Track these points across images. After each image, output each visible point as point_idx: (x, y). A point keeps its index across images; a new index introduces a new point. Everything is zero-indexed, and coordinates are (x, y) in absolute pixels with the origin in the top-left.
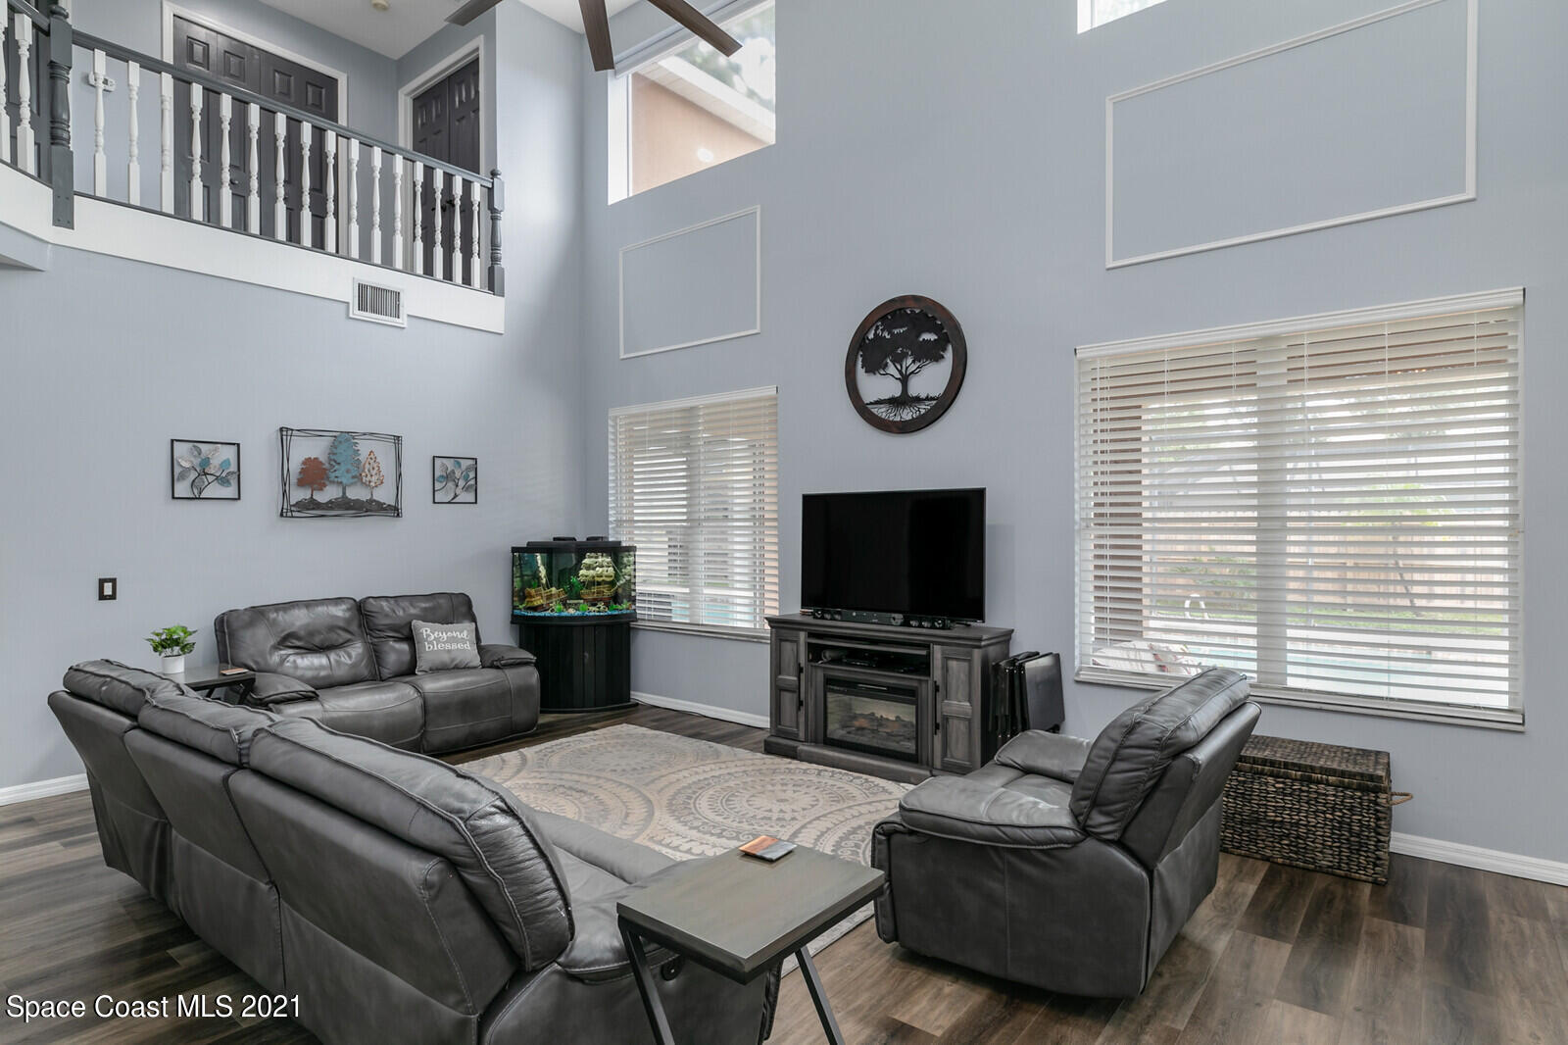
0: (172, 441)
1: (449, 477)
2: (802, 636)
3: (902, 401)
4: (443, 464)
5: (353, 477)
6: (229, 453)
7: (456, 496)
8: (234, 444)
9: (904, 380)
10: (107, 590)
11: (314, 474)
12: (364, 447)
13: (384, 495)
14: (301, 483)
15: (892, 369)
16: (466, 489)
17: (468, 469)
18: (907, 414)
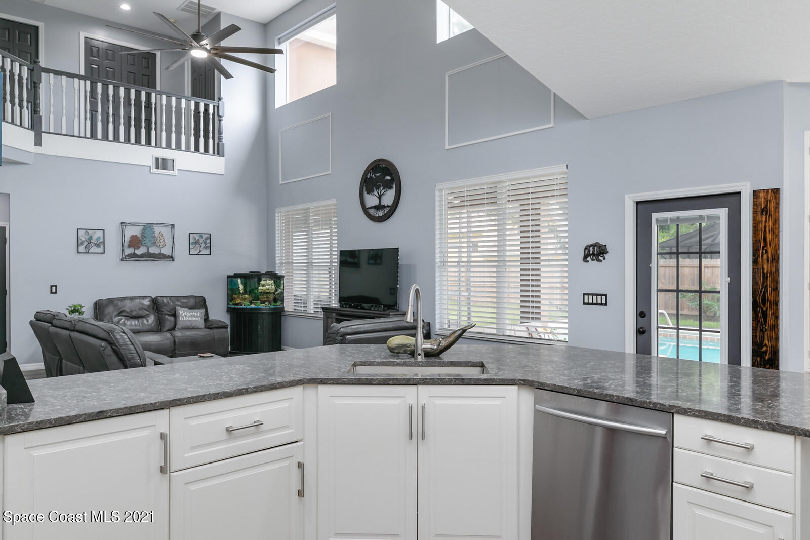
0: (78, 229)
1: (197, 242)
2: (334, 314)
3: (379, 207)
4: (194, 237)
5: (152, 243)
6: (100, 234)
7: (200, 251)
8: (102, 230)
9: (380, 197)
10: (53, 290)
11: (135, 242)
12: (157, 230)
13: (166, 251)
14: (129, 246)
15: (376, 193)
16: (205, 248)
17: (206, 239)
18: (380, 213)
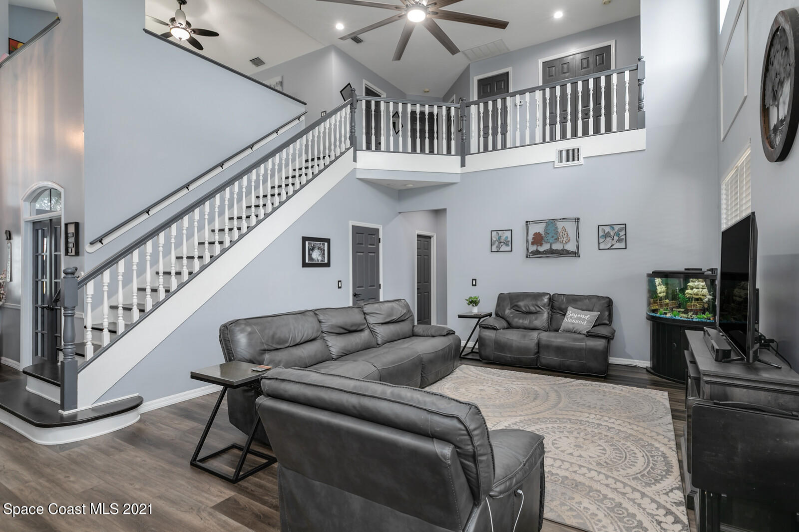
0: (491, 231)
1: (607, 235)
4: (603, 229)
5: (555, 240)
6: (508, 234)
7: (612, 245)
8: (510, 230)
10: (474, 283)
11: (538, 239)
12: (560, 225)
13: (571, 247)
14: (533, 243)
16: (619, 240)
17: (620, 230)
